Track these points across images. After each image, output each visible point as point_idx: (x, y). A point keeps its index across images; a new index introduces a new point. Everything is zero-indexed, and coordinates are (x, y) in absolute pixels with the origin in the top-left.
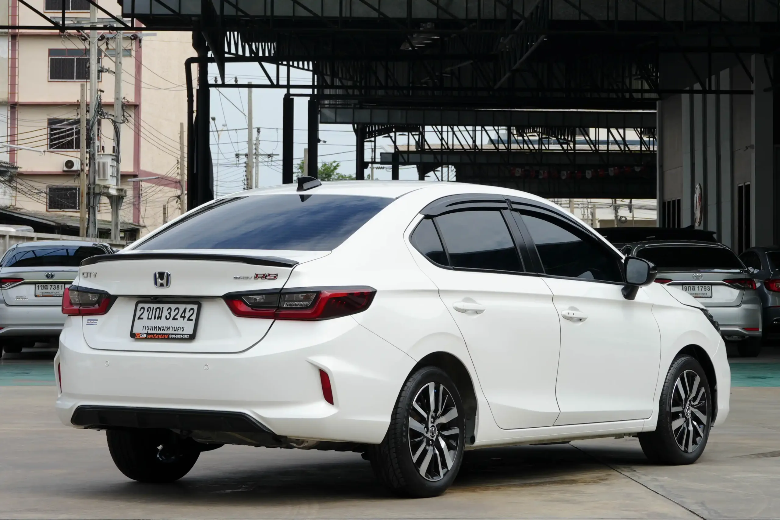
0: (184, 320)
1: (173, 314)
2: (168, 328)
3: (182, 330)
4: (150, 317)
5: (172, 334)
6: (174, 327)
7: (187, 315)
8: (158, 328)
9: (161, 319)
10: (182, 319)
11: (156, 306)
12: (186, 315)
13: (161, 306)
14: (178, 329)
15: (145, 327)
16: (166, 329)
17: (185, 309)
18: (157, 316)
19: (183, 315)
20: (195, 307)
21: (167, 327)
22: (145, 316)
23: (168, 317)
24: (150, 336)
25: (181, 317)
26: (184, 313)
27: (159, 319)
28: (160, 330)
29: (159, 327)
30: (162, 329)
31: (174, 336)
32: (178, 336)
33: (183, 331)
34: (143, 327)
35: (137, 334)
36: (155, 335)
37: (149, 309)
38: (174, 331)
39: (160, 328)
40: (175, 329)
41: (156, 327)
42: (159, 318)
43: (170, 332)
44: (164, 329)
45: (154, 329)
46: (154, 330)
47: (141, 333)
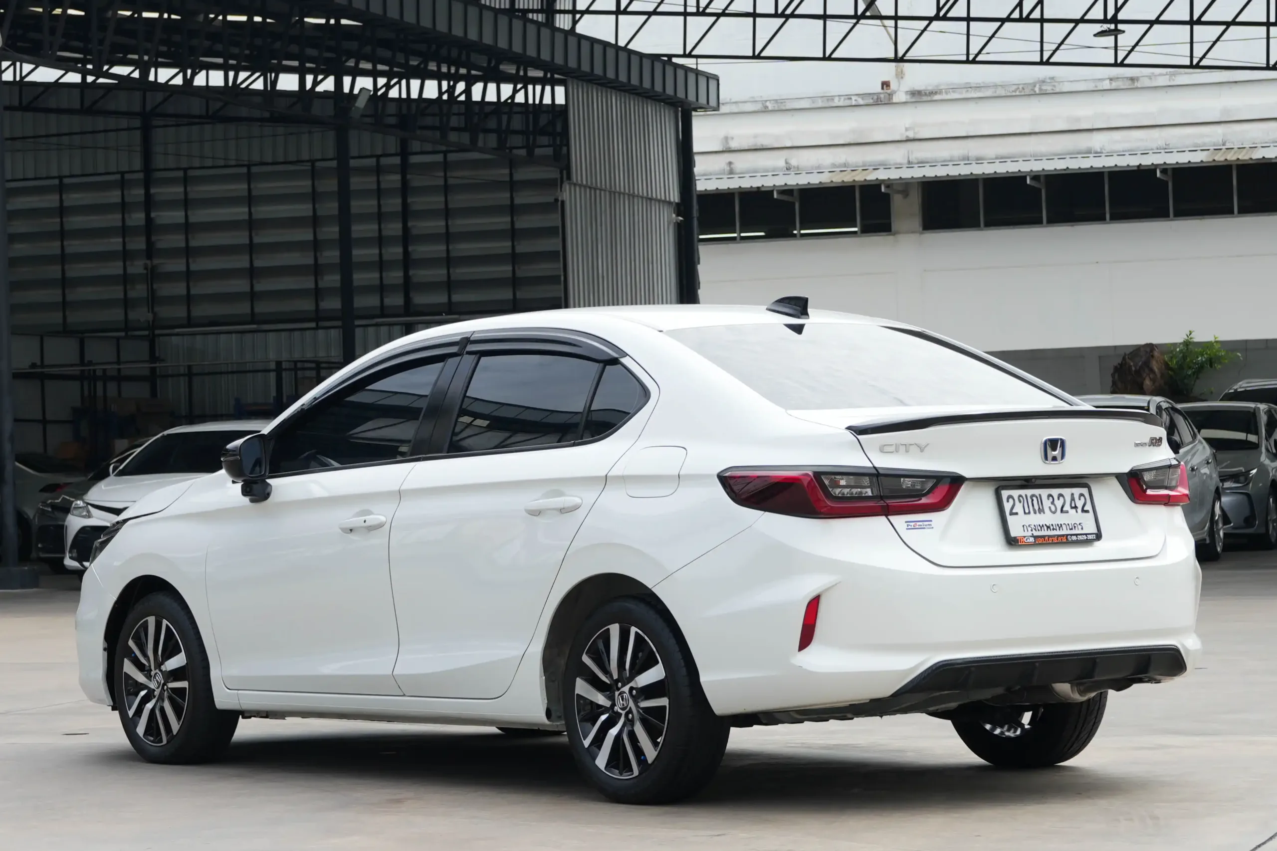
0: (1077, 512)
1: (1059, 503)
2: (1060, 526)
3: (1080, 527)
4: (1027, 511)
5: (1071, 535)
6: (1068, 524)
7: (1080, 504)
8: (1045, 528)
9: (1044, 513)
10: (1074, 510)
11: (1029, 492)
12: (1077, 505)
13: (1037, 492)
14: (1075, 527)
15: (1025, 527)
16: (1058, 528)
17: (1072, 494)
18: (1036, 507)
19: (1073, 505)
20: (1085, 491)
21: (1058, 525)
22: (1018, 508)
23: (1053, 509)
24: (1040, 541)
25: (1072, 508)
26: (1073, 502)
27: (1042, 513)
28: (1049, 529)
29: (1046, 525)
30: (1052, 528)
31: (1074, 538)
32: (1080, 537)
33: (1082, 529)
34: (1023, 526)
35: (1019, 538)
36: (1047, 538)
37: (1021, 498)
38: (1070, 529)
39: (1048, 527)
40: (1071, 528)
41: (1043, 526)
42: (1041, 511)
43: (1064, 532)
44: (1055, 528)
45: (1039, 528)
46: (1041, 530)
47: (1025, 537)
